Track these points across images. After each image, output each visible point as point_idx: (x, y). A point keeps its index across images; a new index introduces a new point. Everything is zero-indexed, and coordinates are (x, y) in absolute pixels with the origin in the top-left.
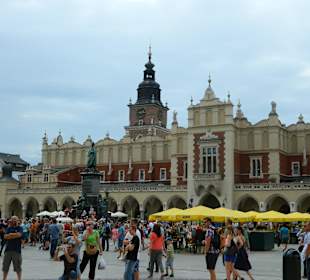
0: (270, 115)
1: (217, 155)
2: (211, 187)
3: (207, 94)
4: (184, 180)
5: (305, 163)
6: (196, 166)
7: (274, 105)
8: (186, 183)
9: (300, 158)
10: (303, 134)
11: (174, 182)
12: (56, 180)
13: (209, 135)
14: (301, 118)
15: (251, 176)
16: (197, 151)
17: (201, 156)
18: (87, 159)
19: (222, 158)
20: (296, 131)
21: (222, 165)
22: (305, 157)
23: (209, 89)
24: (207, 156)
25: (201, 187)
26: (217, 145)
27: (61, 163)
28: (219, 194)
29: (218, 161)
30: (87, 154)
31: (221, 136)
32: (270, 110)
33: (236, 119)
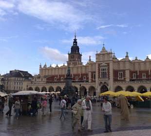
0: (126, 57)
1: (107, 71)
2: (105, 83)
3: (103, 49)
4: (94, 80)
5: (138, 74)
6: (99, 75)
7: (127, 53)
8: (95, 81)
9: (136, 72)
10: (137, 64)
11: (90, 81)
12: (46, 80)
13: (104, 64)
14: (136, 58)
15: (119, 79)
16: (99, 70)
17: (101, 71)
18: (67, 72)
19: (109, 72)
20: (134, 63)
21: (109, 75)
22: (138, 72)
23: (104, 47)
24: (103, 71)
25: (101, 83)
26: (107, 68)
27: (47, 74)
28: (108, 85)
29: (107, 73)
30: (67, 70)
31: (108, 65)
32: (126, 55)
33: (113, 58)
